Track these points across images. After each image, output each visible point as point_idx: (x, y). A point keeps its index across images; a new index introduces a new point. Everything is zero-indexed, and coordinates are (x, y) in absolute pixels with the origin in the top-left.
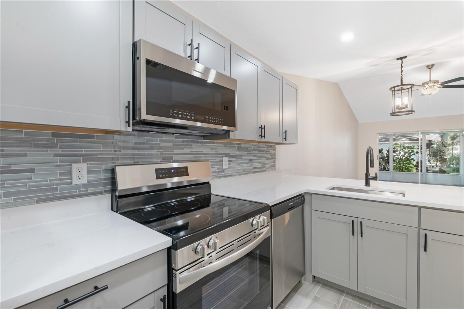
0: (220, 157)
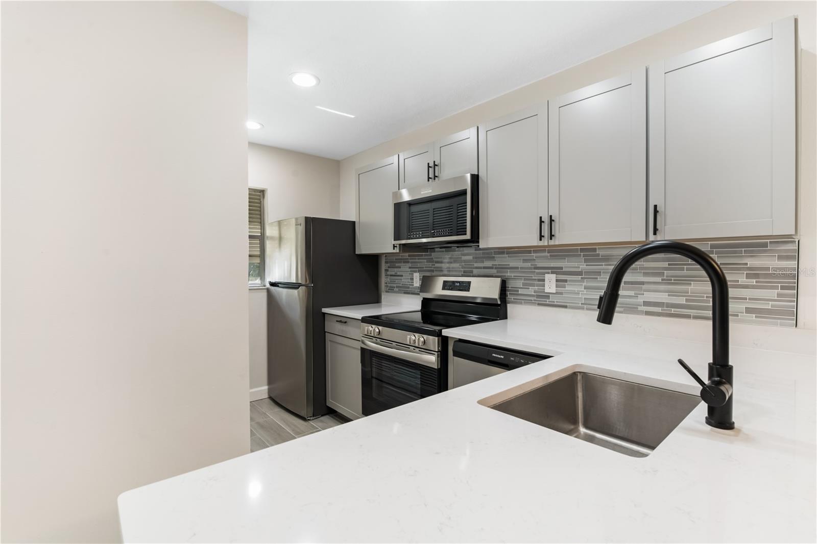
0: (538, 273)
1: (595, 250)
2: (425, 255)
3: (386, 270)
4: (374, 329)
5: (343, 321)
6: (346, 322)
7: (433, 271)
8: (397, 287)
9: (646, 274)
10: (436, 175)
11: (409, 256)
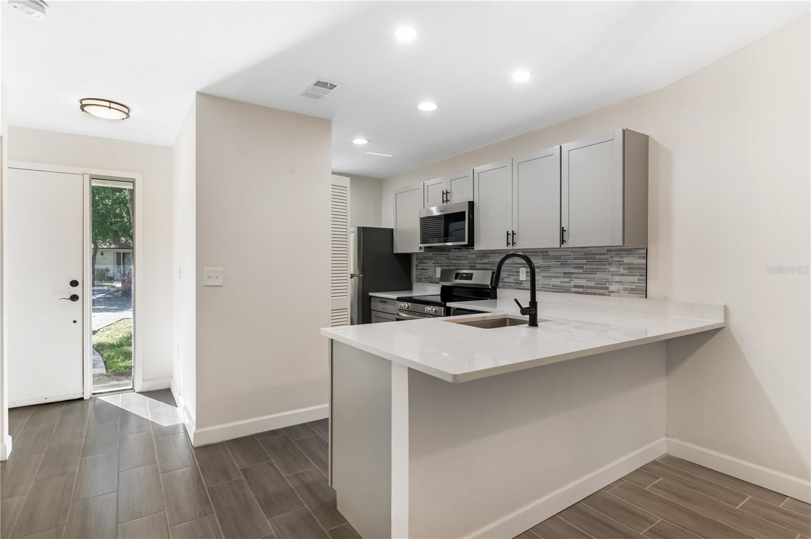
0: (516, 267)
1: (548, 252)
2: (445, 254)
3: (417, 265)
4: (406, 305)
5: (384, 301)
6: (386, 302)
7: (449, 266)
8: (425, 278)
9: (575, 268)
10: (448, 199)
11: (433, 254)
